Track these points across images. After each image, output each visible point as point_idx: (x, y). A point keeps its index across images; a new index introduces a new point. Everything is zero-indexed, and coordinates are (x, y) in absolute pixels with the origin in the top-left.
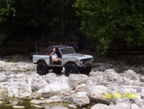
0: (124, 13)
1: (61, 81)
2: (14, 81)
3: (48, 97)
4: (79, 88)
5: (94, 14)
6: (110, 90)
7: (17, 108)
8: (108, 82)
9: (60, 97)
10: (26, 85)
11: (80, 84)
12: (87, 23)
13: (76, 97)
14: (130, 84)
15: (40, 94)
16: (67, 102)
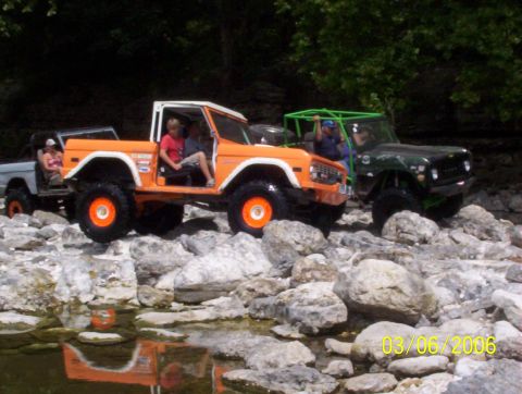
0: (451, 4)
1: (242, 246)
2: (66, 246)
3: (197, 303)
4: (304, 270)
5: (341, 8)
6: (417, 278)
7: (96, 339)
8: (400, 250)
9: (241, 303)
10: (112, 262)
11: (303, 254)
13: (301, 301)
14: (479, 257)
15: (168, 290)
16: (268, 317)
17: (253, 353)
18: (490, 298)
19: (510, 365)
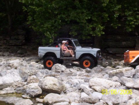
0: (69, 9)
1: (13, 73)
3: (2, 89)
4: (30, 80)
5: (40, 9)
6: (60, 81)
8: (56, 74)
9: (13, 89)
11: (30, 76)
12: (33, 18)
13: (29, 88)
14: (77, 75)
16: (21, 93)
17: (17, 102)
18: (80, 86)
19: (85, 104)
